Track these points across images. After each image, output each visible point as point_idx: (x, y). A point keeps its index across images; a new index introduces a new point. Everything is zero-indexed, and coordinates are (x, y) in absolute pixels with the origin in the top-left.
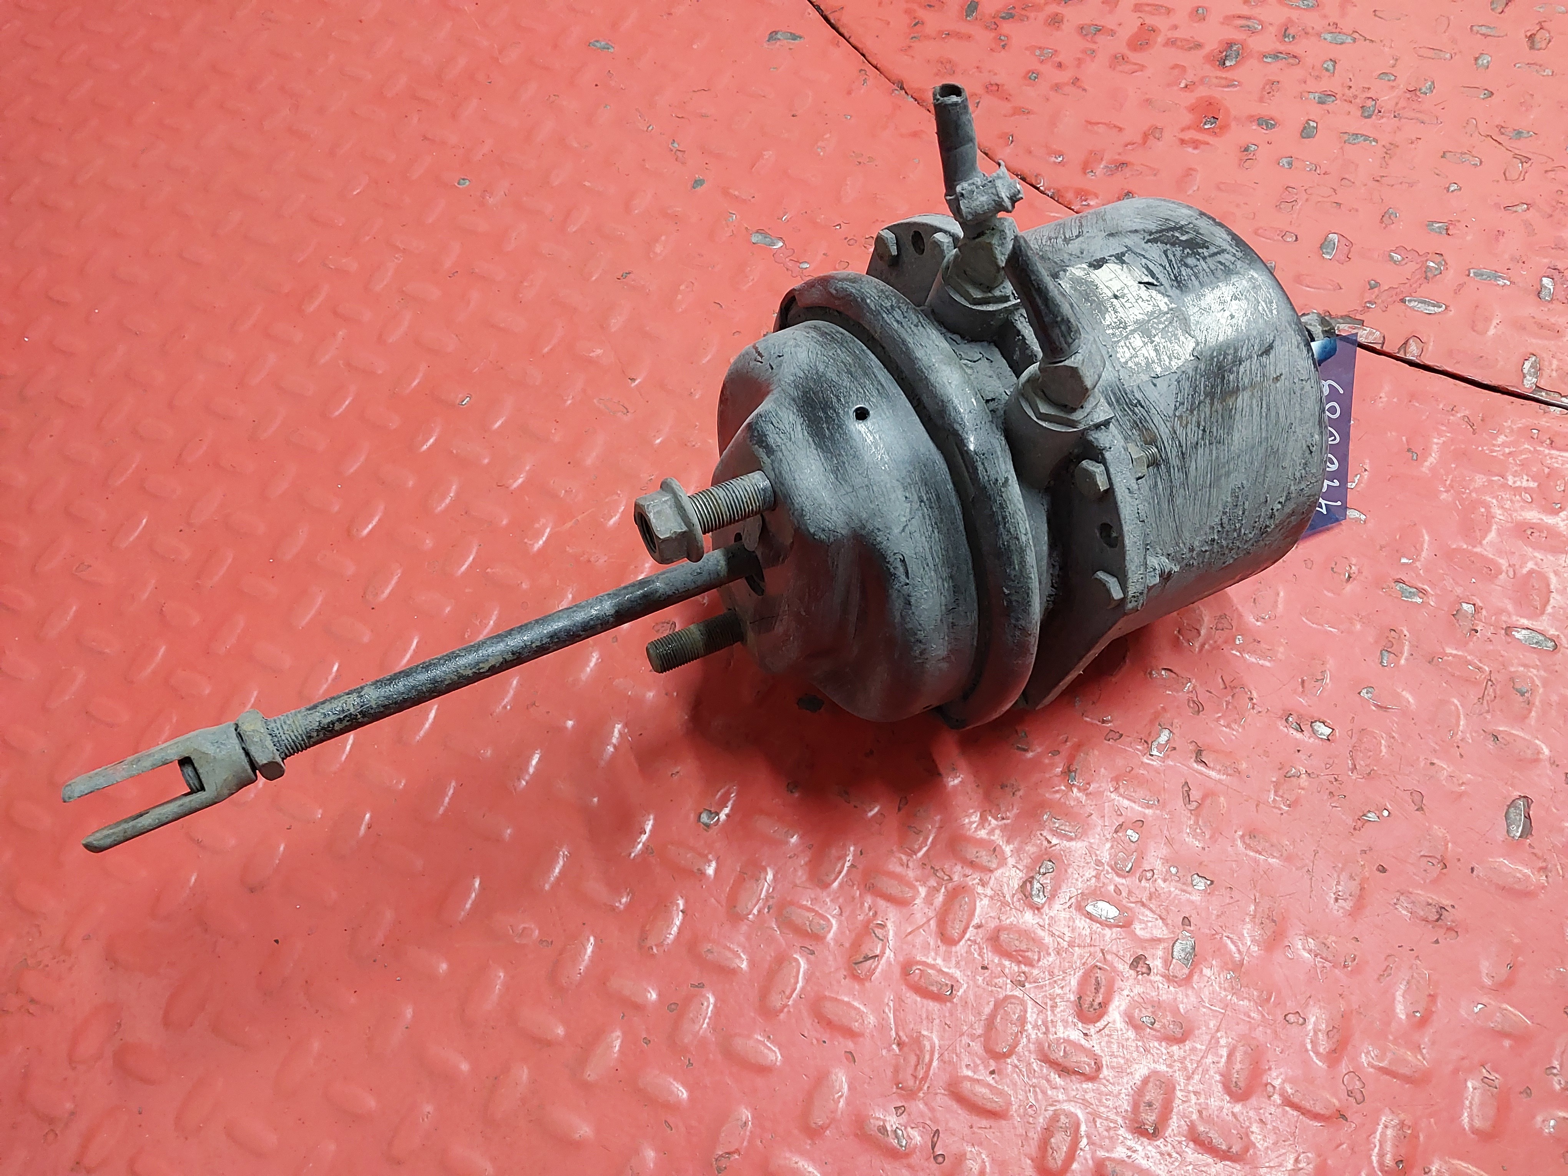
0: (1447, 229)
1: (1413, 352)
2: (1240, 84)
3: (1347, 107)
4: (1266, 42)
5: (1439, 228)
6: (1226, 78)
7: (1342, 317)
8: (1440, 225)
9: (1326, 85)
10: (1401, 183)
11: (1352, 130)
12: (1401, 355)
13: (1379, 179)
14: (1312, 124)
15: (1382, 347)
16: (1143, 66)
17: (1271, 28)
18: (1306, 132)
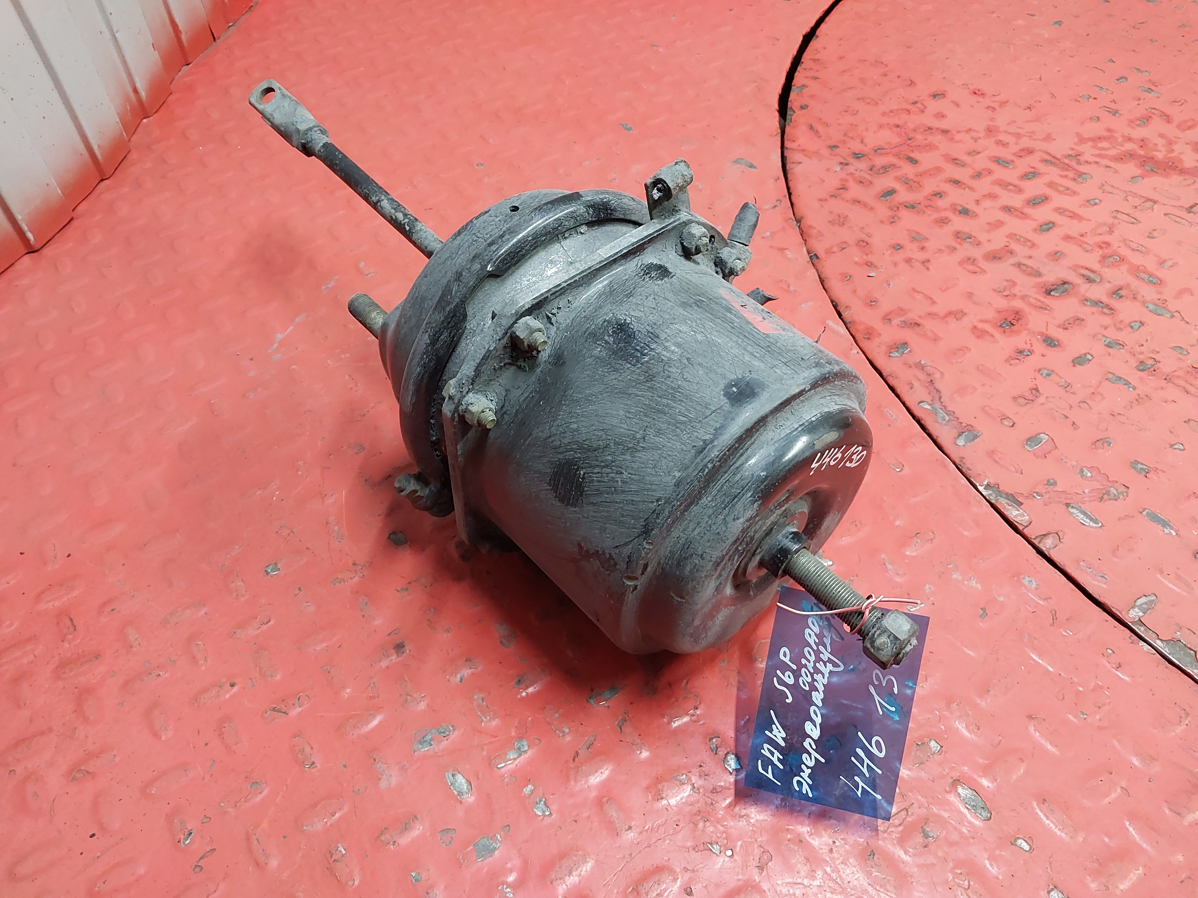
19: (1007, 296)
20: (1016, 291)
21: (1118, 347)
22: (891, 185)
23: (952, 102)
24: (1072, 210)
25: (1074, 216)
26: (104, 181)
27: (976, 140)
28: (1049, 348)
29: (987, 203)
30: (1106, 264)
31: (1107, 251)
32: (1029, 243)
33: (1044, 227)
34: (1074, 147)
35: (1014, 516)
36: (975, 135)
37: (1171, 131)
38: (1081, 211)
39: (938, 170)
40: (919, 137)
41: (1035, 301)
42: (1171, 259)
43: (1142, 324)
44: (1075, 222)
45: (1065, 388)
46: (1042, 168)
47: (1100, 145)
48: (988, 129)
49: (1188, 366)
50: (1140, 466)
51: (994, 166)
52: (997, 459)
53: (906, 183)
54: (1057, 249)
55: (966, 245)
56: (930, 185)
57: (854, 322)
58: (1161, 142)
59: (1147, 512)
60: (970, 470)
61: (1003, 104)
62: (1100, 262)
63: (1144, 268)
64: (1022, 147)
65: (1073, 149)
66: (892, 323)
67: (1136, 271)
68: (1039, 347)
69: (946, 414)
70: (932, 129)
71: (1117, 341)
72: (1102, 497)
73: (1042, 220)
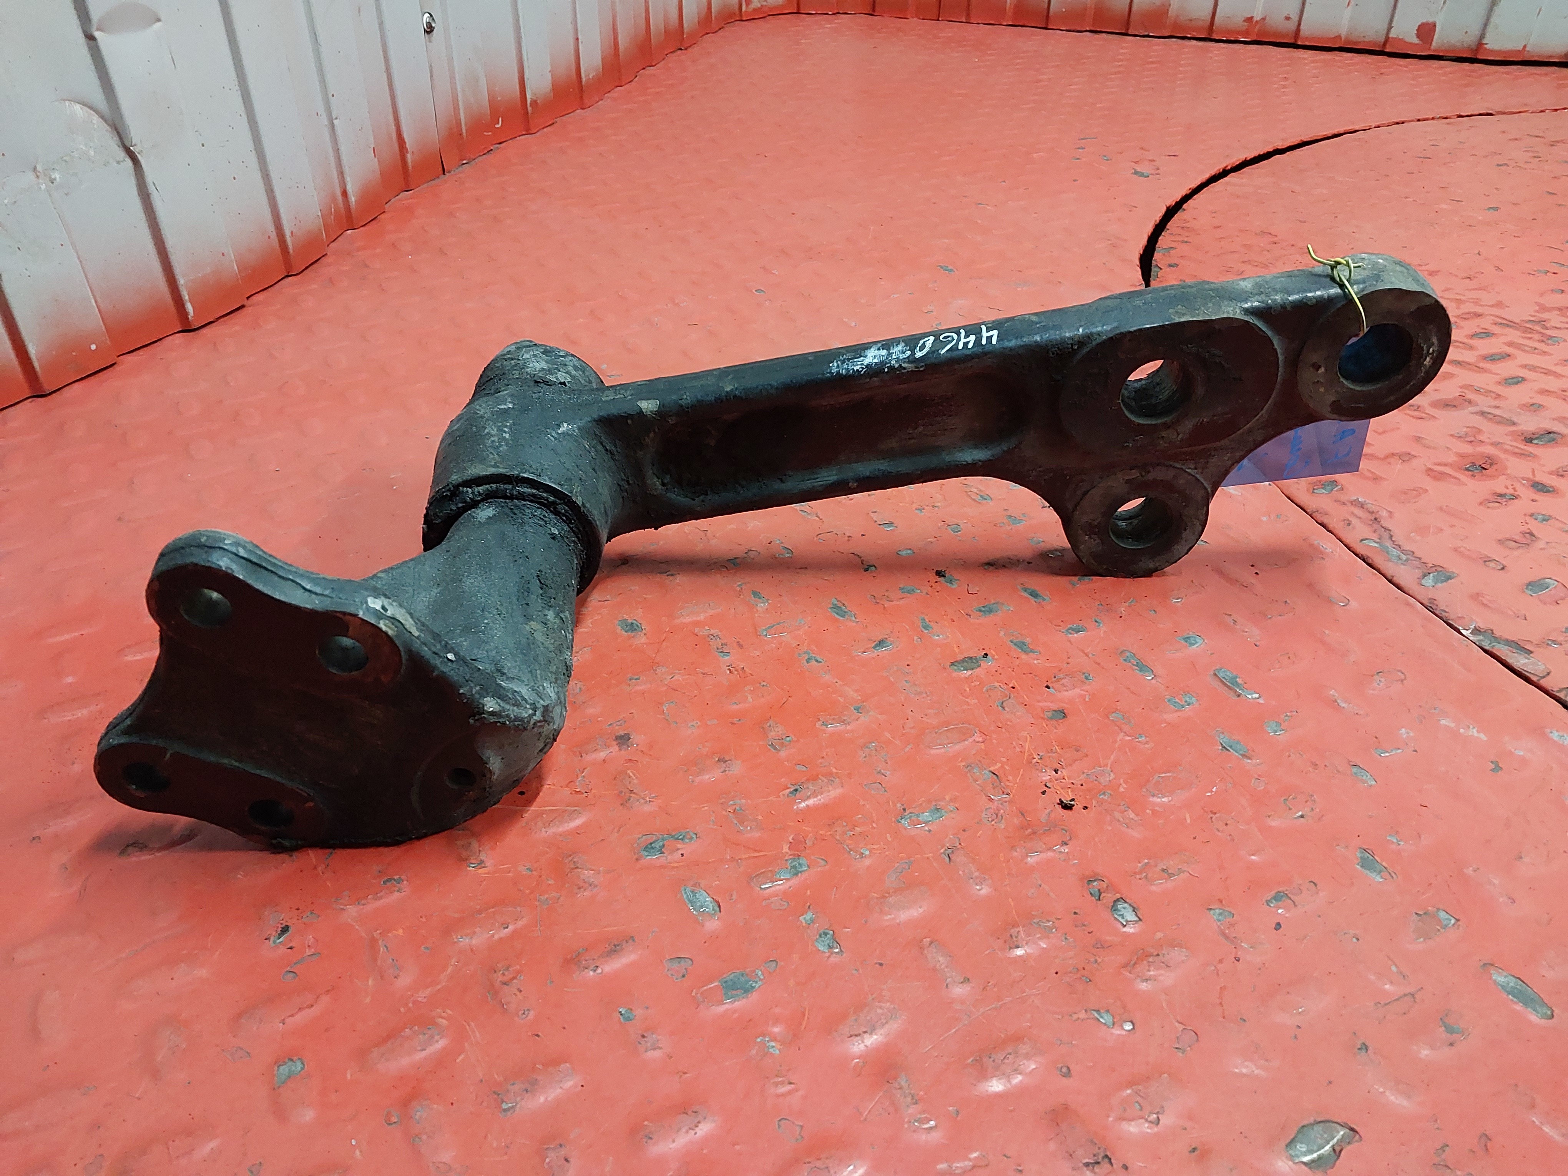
2: (1538, 457)
6: (1523, 450)
7: (1507, 641)
12: (1561, 695)
15: (1538, 680)
16: (1435, 418)
19: (1471, 442)
20: (1482, 437)
24: (1545, 367)
25: (1550, 373)
26: (290, 278)
28: (1541, 493)
32: (1492, 395)
33: (1511, 380)
35: (1523, 665)
38: (1558, 369)
41: (1510, 448)
44: (1551, 378)
46: (1496, 330)
52: (1485, 602)
54: (1533, 401)
60: (1446, 612)
64: (1466, 311)
65: (1535, 316)
68: (1526, 494)
69: (1403, 553)
73: (1505, 374)
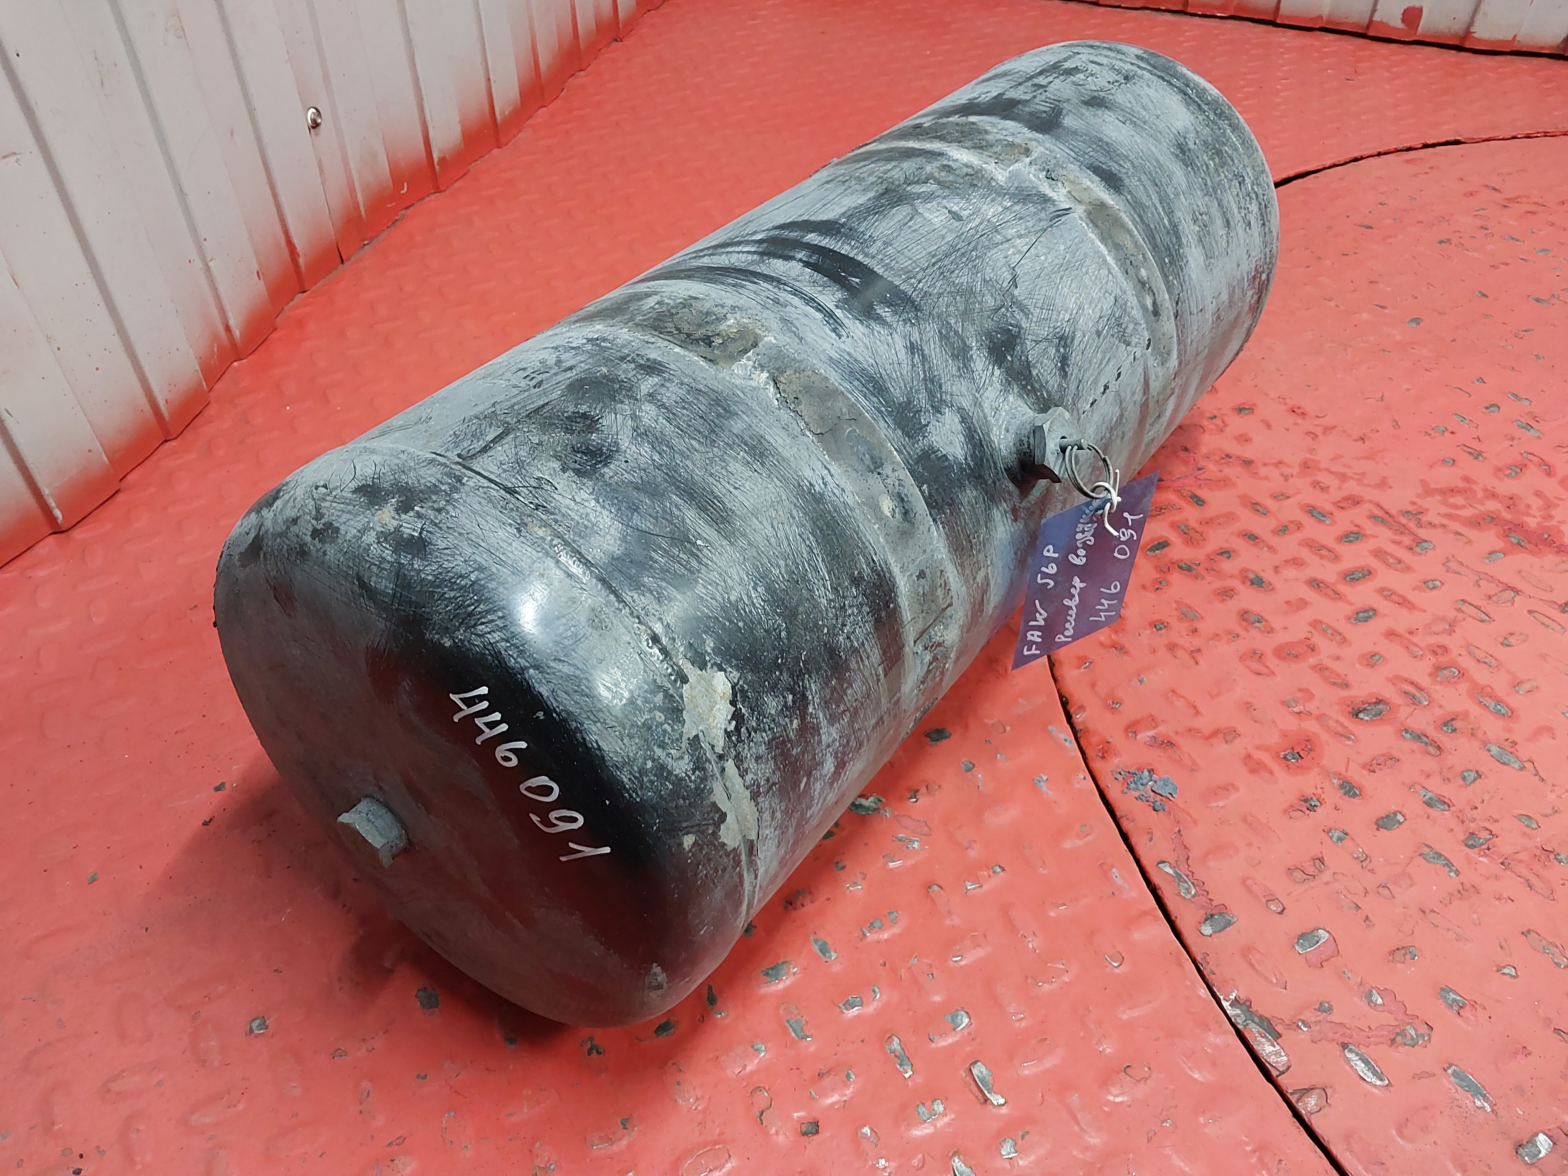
0: (1461, 1007)
1: (1308, 1105)
2: (1357, 740)
3: (1454, 823)
4: (1421, 720)
5: (1454, 1000)
6: (1346, 728)
7: (1261, 1017)
8: (1458, 998)
9: (1447, 791)
10: (1449, 930)
11: (1438, 848)
12: (1293, 1099)
13: (1427, 911)
14: (1400, 817)
15: (1277, 1076)
16: (1273, 673)
17: (1438, 709)
18: (1385, 822)
19: (1299, 713)
20: (1312, 707)
21: (1442, 807)
22: (1165, 534)
23: (1262, 421)
24: (1401, 593)
25: (1404, 603)
26: (168, 443)
27: (1286, 478)
28: (1346, 797)
29: (1290, 573)
30: (1438, 679)
31: (1443, 659)
32: (1338, 638)
33: (1361, 615)
34: (1414, 499)
35: (1267, 1055)
36: (1287, 471)
37: (1551, 487)
38: (1414, 597)
39: (1231, 517)
40: (1212, 467)
41: (1335, 725)
42: (1530, 680)
43: (1479, 775)
44: (1404, 611)
45: (1362, 861)
46: (1369, 527)
47: (1451, 500)
48: (1305, 463)
49: (1537, 848)
50: (1453, 996)
51: (1306, 520)
52: (1253, 962)
53: (1185, 533)
54: (1376, 649)
55: (1253, 632)
56: (1217, 539)
57: (1087, 730)
58: (1536, 503)
59: (1454, 1070)
60: (1214, 974)
61: (1328, 430)
62: (1431, 675)
63: (1490, 690)
64: (1346, 493)
65: (1414, 503)
66: (1138, 737)
67: (1480, 693)
68: (1332, 795)
69: (1193, 884)
70: (1230, 458)
71: (1442, 798)
72: (1394, 1039)
73: (1359, 605)
